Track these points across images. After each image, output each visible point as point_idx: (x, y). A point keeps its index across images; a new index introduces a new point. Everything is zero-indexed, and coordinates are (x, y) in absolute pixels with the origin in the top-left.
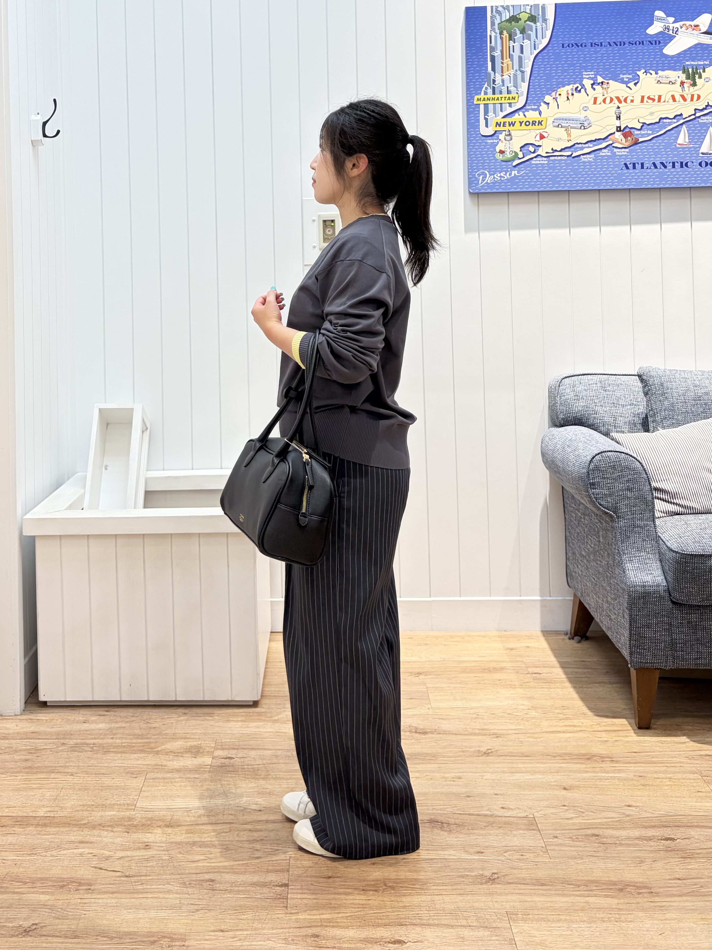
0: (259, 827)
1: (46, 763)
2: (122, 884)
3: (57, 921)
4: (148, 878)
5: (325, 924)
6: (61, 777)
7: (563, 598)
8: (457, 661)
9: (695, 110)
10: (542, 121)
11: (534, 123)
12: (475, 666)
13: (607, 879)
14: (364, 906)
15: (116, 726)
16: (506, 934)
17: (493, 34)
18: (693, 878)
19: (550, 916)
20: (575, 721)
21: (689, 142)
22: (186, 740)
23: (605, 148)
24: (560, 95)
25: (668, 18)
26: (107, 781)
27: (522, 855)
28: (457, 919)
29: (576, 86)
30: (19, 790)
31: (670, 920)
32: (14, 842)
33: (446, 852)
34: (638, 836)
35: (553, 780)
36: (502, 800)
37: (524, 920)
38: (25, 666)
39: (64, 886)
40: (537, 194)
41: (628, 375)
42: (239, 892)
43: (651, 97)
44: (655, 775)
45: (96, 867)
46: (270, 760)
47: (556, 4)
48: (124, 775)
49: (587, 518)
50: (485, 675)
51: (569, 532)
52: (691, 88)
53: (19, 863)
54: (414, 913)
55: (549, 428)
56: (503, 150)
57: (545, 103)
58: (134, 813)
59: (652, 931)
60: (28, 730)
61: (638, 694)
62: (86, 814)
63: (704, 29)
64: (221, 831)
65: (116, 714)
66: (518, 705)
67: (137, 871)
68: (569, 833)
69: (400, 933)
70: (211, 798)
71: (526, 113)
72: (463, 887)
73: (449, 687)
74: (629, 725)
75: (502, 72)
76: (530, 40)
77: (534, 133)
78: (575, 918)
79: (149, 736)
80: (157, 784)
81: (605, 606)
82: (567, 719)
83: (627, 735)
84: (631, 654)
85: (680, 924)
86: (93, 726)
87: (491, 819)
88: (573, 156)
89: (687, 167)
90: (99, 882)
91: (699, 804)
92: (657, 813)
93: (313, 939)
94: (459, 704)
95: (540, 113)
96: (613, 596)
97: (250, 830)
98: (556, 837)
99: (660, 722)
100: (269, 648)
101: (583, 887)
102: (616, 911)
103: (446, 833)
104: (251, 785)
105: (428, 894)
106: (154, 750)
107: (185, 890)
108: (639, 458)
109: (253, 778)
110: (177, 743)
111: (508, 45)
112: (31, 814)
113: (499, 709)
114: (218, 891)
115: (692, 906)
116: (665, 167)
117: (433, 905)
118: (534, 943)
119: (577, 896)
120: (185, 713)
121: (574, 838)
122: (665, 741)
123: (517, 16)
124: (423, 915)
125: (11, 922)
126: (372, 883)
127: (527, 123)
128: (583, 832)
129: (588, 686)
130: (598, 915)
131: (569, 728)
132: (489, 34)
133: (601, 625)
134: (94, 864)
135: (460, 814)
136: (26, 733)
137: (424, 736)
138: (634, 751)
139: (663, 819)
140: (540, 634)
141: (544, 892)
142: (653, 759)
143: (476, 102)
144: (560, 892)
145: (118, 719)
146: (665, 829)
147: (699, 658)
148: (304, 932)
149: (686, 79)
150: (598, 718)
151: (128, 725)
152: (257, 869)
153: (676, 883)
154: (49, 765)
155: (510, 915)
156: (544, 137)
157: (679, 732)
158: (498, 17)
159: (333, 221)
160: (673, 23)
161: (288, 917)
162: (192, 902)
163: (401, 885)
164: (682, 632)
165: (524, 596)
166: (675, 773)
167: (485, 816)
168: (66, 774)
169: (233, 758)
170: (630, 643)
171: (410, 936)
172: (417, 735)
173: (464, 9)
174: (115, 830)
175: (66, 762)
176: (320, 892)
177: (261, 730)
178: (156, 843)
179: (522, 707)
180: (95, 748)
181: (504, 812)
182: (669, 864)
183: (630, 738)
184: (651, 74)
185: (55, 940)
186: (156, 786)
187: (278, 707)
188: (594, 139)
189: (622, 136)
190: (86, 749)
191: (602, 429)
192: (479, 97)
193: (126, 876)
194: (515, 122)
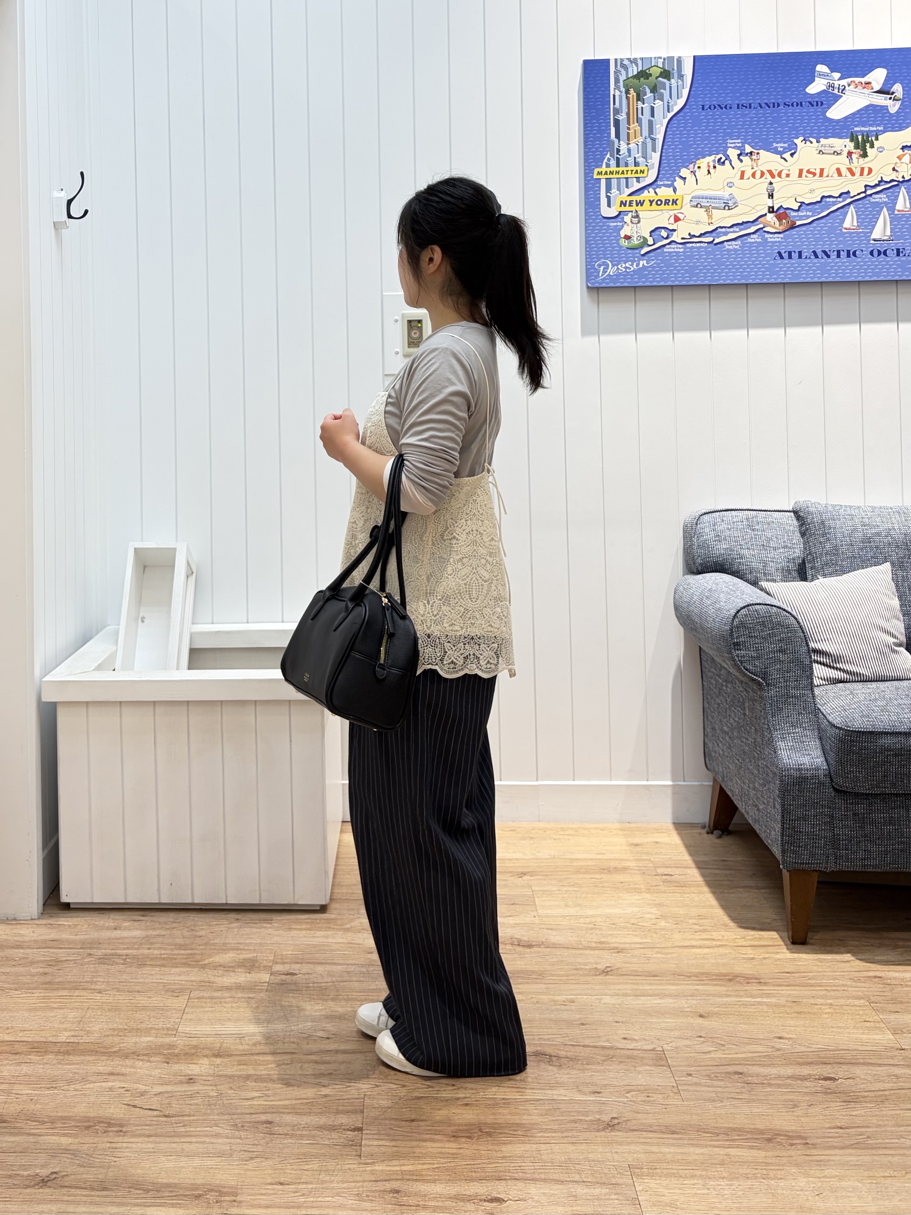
0: (328, 1058)
1: (69, 977)
2: (160, 1125)
3: (82, 1169)
4: (192, 1118)
5: (408, 1177)
6: (87, 994)
7: (700, 783)
8: (570, 859)
9: (866, 186)
10: (677, 200)
11: (667, 202)
12: (593, 866)
13: (752, 1127)
14: (455, 1156)
15: (154, 933)
16: (628, 1192)
17: (617, 93)
18: (858, 1127)
19: (682, 1171)
20: (713, 933)
21: (858, 226)
22: (239, 952)
23: (754, 233)
24: (699, 167)
25: (833, 74)
26: (142, 1000)
27: (648, 1096)
28: (568, 1173)
29: (718, 157)
30: (35, 1009)
31: (829, 1178)
32: (30, 1073)
33: (554, 1092)
34: (791, 1074)
35: (686, 1006)
36: (624, 1028)
37: (651, 1176)
38: (44, 859)
39: (90, 1127)
40: (670, 288)
41: (781, 511)
42: (302, 1137)
43: (811, 170)
44: (813, 1001)
45: (128, 1105)
46: (340, 977)
47: (694, 57)
48: (163, 993)
49: (729, 685)
50: (604, 876)
51: (708, 703)
52: (861, 160)
53: (36, 1098)
54: (515, 1165)
55: (684, 575)
56: (629, 234)
57: (681, 177)
58: (175, 1039)
59: (807, 1191)
60: (47, 937)
61: (791, 901)
62: (117, 1039)
63: (877, 87)
64: (280, 1063)
65: (154, 919)
66: (643, 913)
67: (178, 1110)
68: (706, 1070)
69: (498, 1189)
70: (268, 1023)
71: (657, 190)
72: (575, 1134)
73: (559, 890)
74: (780, 940)
75: (628, 140)
76: (662, 100)
77: (666, 215)
78: (713, 1173)
79: (193, 946)
80: (204, 1005)
81: (752, 793)
82: (704, 931)
83: (778, 951)
84: (783, 852)
85: (842, 1183)
86: (125, 934)
87: (611, 1052)
88: (715, 242)
89: (856, 256)
90: (132, 1122)
91: (866, 1036)
92: (814, 1047)
93: (391, 1195)
94: (572, 911)
95: (675, 190)
96: (761, 782)
97: (317, 1062)
98: (690, 1075)
99: (818, 936)
100: (340, 841)
101: (723, 1135)
102: (762, 1166)
103: (555, 1069)
104: (317, 1007)
105: (530, 1142)
106: (200, 963)
107: (237, 1133)
108: (794, 613)
109: (321, 999)
110: (227, 955)
111: (635, 107)
112: (50, 1039)
113: (621, 918)
114: (276, 1136)
115: (857, 1161)
116: (828, 256)
117: (538, 1156)
118: (662, 1204)
119: (715, 1147)
120: (238, 919)
121: (713, 1076)
122: (824, 959)
123: (647, 71)
124: (527, 1168)
125: (25, 1170)
126: (465, 1128)
127: (659, 203)
128: (722, 1069)
129: (731, 891)
130: (741, 1171)
131: (707, 942)
132: (612, 93)
133: (746, 816)
134: (126, 1100)
135: (573, 1045)
136: (45, 941)
137: (529, 950)
138: (787, 971)
139: (822, 1054)
140: (671, 827)
141: (675, 1142)
142: (810, 981)
143: (595, 177)
144: (695, 1142)
145: (157, 925)
146: (824, 1066)
147: (868, 858)
148: (381, 1186)
149: (855, 149)
150: (743, 930)
151: (168, 932)
152: (324, 1109)
153: (836, 1133)
154: (72, 980)
155: (634, 1170)
156: (680, 220)
157: (842, 949)
158: (623, 72)
159: (420, 321)
160: (839, 79)
161: (362, 1168)
162: (246, 1149)
163: (499, 1131)
164: (847, 827)
165: (651, 780)
166: (837, 998)
167: (604, 1048)
168: (92, 991)
169: (296, 974)
170: (782, 838)
171: (511, 1193)
172: (519, 949)
173: (581, 62)
174: (152, 1059)
175: (94, 977)
176: (401, 1138)
177: (330, 940)
178: (202, 1076)
179: (649, 916)
180: (128, 960)
181: (627, 1044)
182: (829, 1109)
183: (780, 955)
184: (811, 142)
185: (79, 1192)
186: (202, 1007)
187: (350, 913)
188: (741, 222)
189: (775, 218)
190: (117, 961)
191: (749, 577)
192: (600, 170)
193: (166, 1116)
194: (644, 201)
